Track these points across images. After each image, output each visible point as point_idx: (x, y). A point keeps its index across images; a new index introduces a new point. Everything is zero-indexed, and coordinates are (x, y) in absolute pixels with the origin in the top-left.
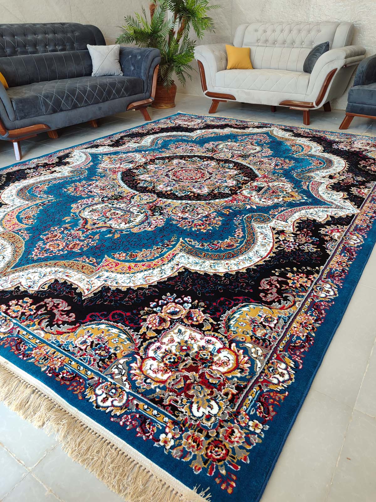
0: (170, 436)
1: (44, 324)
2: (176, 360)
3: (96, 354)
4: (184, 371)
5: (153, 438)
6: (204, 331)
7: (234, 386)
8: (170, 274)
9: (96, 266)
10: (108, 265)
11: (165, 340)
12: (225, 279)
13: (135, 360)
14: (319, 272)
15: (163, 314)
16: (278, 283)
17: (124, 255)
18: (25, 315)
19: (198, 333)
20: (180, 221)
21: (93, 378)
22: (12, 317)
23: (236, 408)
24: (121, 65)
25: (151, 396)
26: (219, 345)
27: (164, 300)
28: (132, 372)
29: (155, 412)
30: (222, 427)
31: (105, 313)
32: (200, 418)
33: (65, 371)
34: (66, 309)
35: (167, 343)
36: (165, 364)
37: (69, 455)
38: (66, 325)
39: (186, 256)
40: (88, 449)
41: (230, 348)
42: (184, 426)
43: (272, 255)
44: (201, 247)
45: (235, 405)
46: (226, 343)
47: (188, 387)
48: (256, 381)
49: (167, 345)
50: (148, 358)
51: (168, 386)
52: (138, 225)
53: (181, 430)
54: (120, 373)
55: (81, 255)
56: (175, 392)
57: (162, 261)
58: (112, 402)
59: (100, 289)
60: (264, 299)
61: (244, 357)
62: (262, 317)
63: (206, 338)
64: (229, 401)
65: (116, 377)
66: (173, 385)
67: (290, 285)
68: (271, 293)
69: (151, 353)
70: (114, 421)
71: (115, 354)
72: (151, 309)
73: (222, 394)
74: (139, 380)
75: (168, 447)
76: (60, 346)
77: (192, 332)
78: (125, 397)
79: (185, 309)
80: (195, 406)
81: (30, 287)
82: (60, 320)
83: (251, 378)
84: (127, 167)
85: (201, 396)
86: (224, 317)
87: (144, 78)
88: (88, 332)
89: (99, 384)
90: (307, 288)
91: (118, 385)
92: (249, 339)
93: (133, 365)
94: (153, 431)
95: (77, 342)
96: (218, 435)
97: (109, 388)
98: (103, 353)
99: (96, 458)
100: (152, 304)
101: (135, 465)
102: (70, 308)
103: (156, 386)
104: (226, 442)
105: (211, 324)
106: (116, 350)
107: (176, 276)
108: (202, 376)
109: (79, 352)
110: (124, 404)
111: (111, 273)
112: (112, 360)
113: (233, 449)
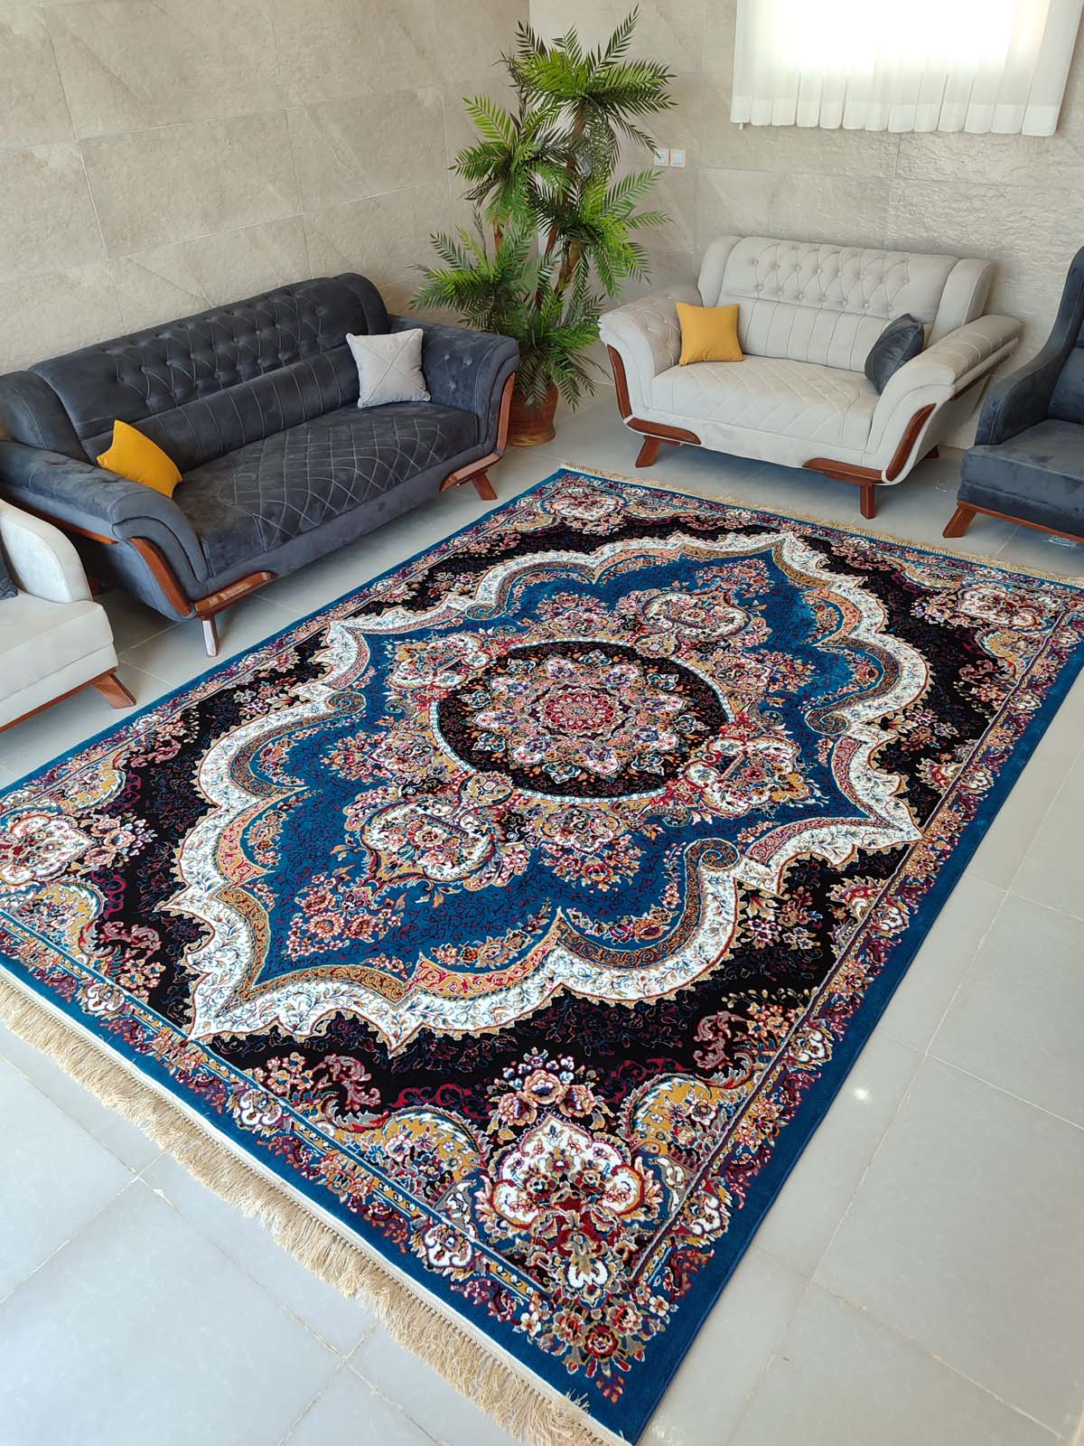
0: (535, 1316)
1: (331, 1109)
2: (546, 1188)
3: (420, 1171)
4: (557, 1207)
5: (511, 1320)
6: (593, 1132)
7: (633, 1238)
8: (538, 1003)
9: (405, 980)
10: (426, 977)
11: (529, 1148)
12: (636, 1017)
13: (481, 1184)
14: (808, 1001)
15: (525, 1094)
16: (728, 1028)
17: (454, 951)
18: (298, 1091)
19: (582, 1134)
20: (558, 859)
21: (419, 1216)
22: (276, 1094)
23: (633, 1275)
24: (425, 377)
25: (507, 1251)
26: (615, 1160)
27: (528, 1064)
28: (478, 1207)
29: (514, 1278)
30: (610, 1305)
31: (429, 1089)
32: (579, 1289)
33: (375, 1204)
34: (363, 1079)
35: (531, 1153)
36: (529, 1194)
37: (396, 1341)
38: (367, 1113)
39: (569, 957)
40: (422, 1332)
41: (632, 1167)
42: (556, 1301)
43: (729, 956)
44: (596, 934)
45: (632, 1270)
46: (626, 1157)
47: (563, 1237)
48: (669, 1230)
49: (532, 1157)
50: (502, 1181)
51: (533, 1234)
52: (477, 871)
53: (551, 1308)
54: (460, 1209)
55: (374, 950)
56: (544, 1245)
57: (524, 968)
58: (451, 1259)
59: (416, 1035)
60: (699, 1065)
61: (654, 1184)
62: (691, 1105)
63: (595, 1145)
64: (625, 1262)
65: (455, 1216)
66: (540, 1232)
67: (750, 1033)
68: (714, 1052)
69: (506, 1173)
70: (455, 1291)
71: (450, 1173)
72: (505, 1083)
73: (614, 1250)
74: (489, 1222)
75: (533, 1334)
76: (362, 1154)
77: (572, 1133)
78: (469, 1252)
79: (563, 1085)
80: (572, 1270)
81: (295, 1027)
82: (355, 1103)
83: (661, 1224)
84: (449, 683)
85: (583, 1253)
86: (628, 1102)
87: (480, 412)
88: (404, 1127)
89: (429, 1227)
90: (779, 1041)
91: (458, 1230)
92: (665, 1151)
93: (479, 1194)
94: (511, 1308)
95: (389, 1148)
96: (603, 1319)
97: (445, 1235)
98: (431, 1171)
99: (433, 1347)
100: (508, 1072)
101: (488, 1358)
102: (369, 1077)
103: (514, 1233)
104: (614, 1330)
105: (606, 1116)
106: (452, 1166)
107: (548, 1008)
108: (586, 1217)
109: (393, 1168)
110: (468, 1264)
111: (433, 998)
112: (446, 1184)
113: (624, 1339)
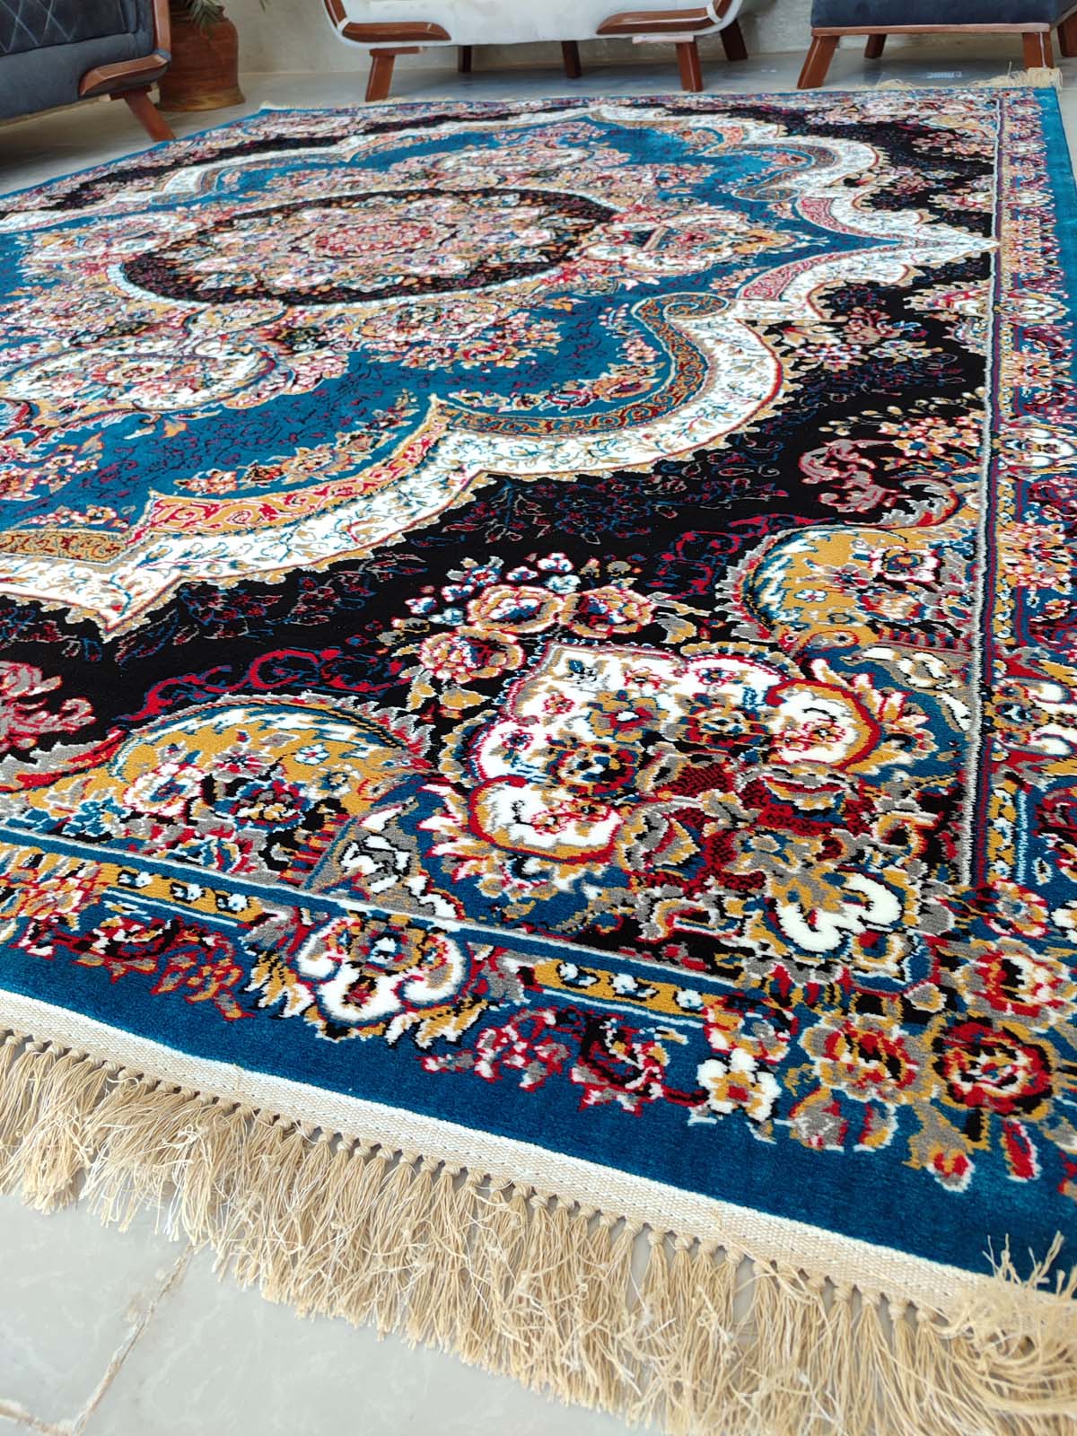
0: (743, 1061)
2: (614, 765)
3: (242, 822)
4: (666, 795)
5: (670, 1095)
6: (676, 649)
7: (908, 800)
8: (443, 503)
9: (122, 530)
10: (173, 517)
11: (531, 707)
12: (665, 480)
13: (433, 804)
14: (982, 403)
15: (478, 627)
16: (862, 456)
17: (228, 476)
19: (653, 657)
20: (404, 354)
21: (263, 918)
23: (966, 876)
25: (573, 923)
26: (761, 680)
27: (462, 584)
28: (440, 850)
29: (625, 982)
30: (954, 963)
31: (226, 669)
32: (836, 952)
33: (116, 921)
34: (38, 690)
35: (542, 715)
36: (573, 789)
38: (58, 746)
39: (482, 440)
41: (811, 679)
42: (786, 1002)
43: (792, 387)
44: (522, 408)
45: (955, 867)
46: (786, 667)
47: (716, 853)
48: (986, 767)
49: (549, 722)
50: (489, 783)
51: (628, 866)
52: (245, 388)
53: (781, 1024)
54: (387, 868)
55: (45, 504)
56: (675, 881)
57: (391, 468)
58: (399, 991)
59: (170, 596)
60: (841, 509)
61: (885, 695)
62: (872, 560)
63: (693, 666)
64: (923, 856)
65: (377, 887)
66: (648, 857)
67: (908, 454)
68: (856, 488)
69: (493, 765)
70: (443, 1070)
71: (333, 803)
72: (418, 622)
73: (876, 839)
74: (490, 876)
75: (762, 1112)
76: (56, 829)
77: (628, 660)
78: (455, 957)
79: (562, 596)
80: (790, 917)
82: (22, 735)
83: (960, 757)
84: (135, 249)
85: (796, 868)
86: (729, 585)
88: (173, 748)
89: (302, 934)
90: (973, 452)
91: (399, 917)
92: (867, 636)
93: (434, 823)
94: (652, 1061)
95: (139, 795)
96: (954, 1001)
97: (362, 939)
98: (273, 812)
100: (418, 605)
102: (55, 682)
103: (573, 877)
104: (1006, 1018)
105: (689, 617)
106: (334, 788)
107: (470, 505)
108: (754, 794)
109: (156, 832)
110: (462, 988)
111: (198, 539)
112: (329, 828)
113: (1053, 1035)
